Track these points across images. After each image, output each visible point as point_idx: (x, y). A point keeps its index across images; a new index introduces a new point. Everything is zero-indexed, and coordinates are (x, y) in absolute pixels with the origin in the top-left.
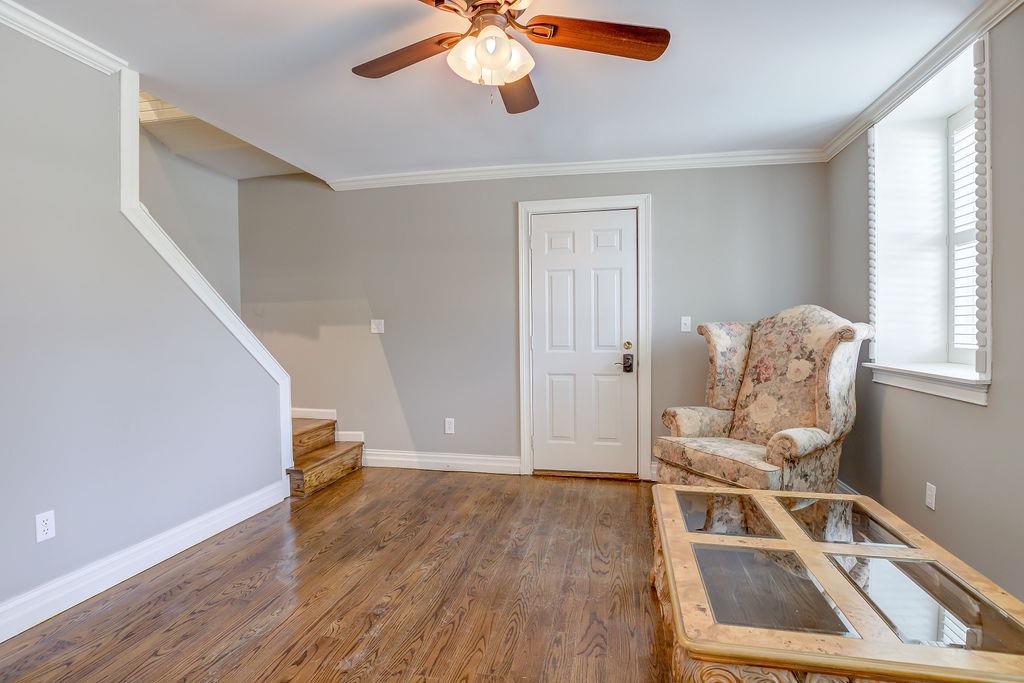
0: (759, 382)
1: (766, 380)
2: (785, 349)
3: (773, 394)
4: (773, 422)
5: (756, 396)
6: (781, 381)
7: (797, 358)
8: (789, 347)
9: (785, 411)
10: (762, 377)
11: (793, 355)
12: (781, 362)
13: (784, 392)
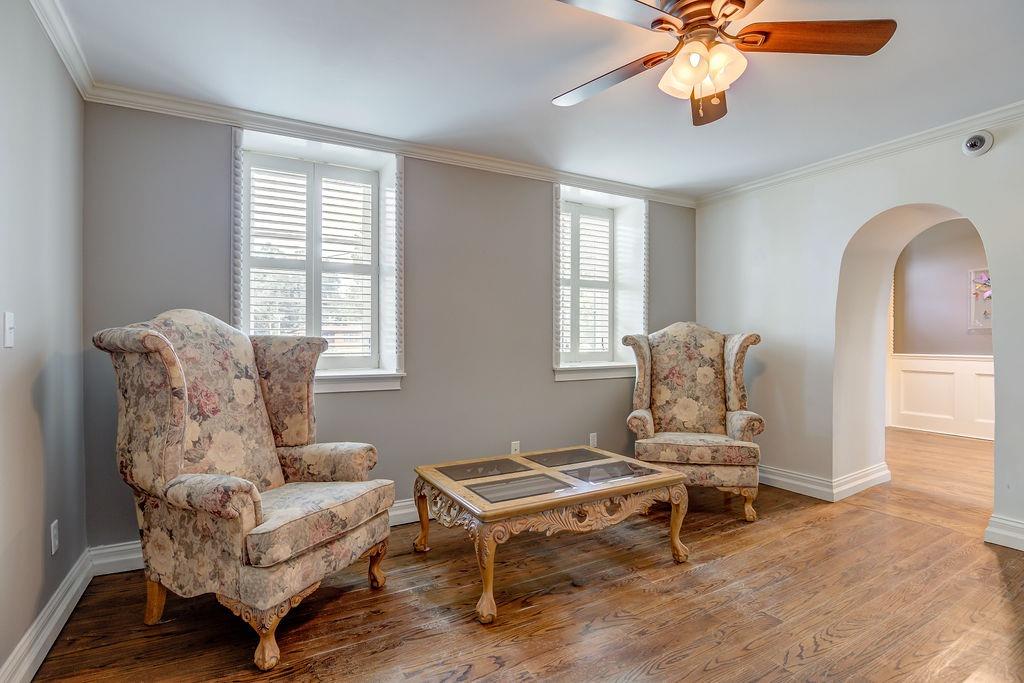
0: (206, 417)
1: (215, 411)
2: (217, 368)
3: (232, 428)
4: (246, 462)
5: (210, 438)
6: (233, 409)
7: (237, 377)
8: (221, 364)
9: (253, 444)
10: (207, 409)
11: (232, 374)
12: (222, 384)
13: (242, 421)
